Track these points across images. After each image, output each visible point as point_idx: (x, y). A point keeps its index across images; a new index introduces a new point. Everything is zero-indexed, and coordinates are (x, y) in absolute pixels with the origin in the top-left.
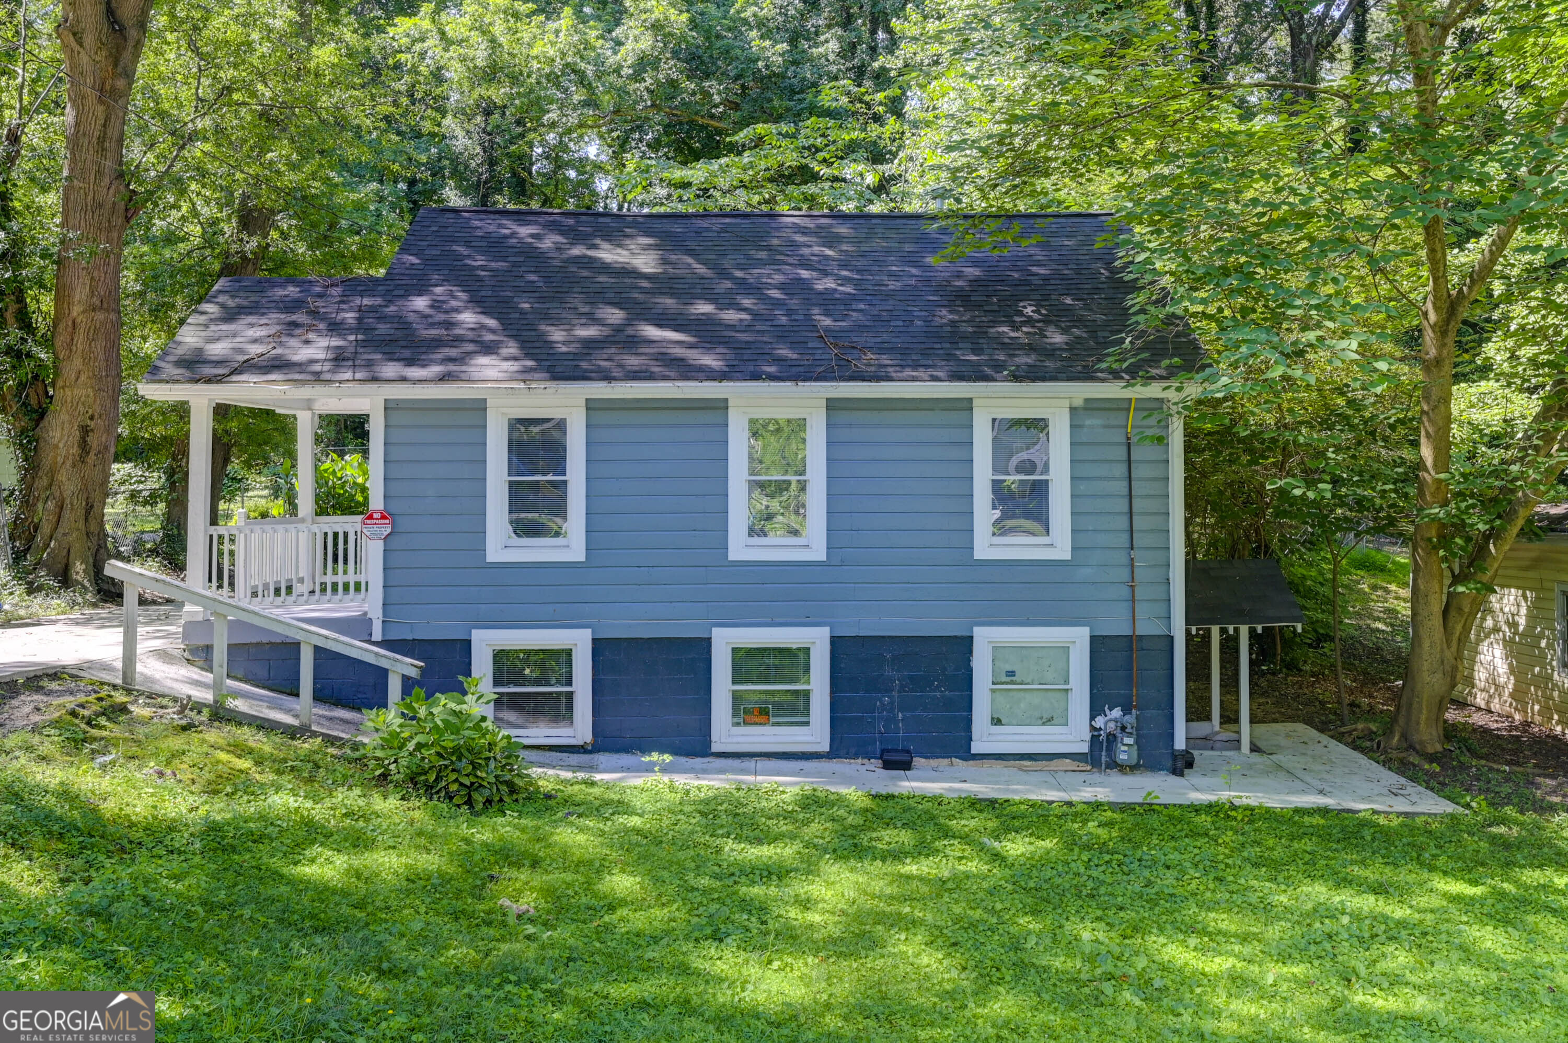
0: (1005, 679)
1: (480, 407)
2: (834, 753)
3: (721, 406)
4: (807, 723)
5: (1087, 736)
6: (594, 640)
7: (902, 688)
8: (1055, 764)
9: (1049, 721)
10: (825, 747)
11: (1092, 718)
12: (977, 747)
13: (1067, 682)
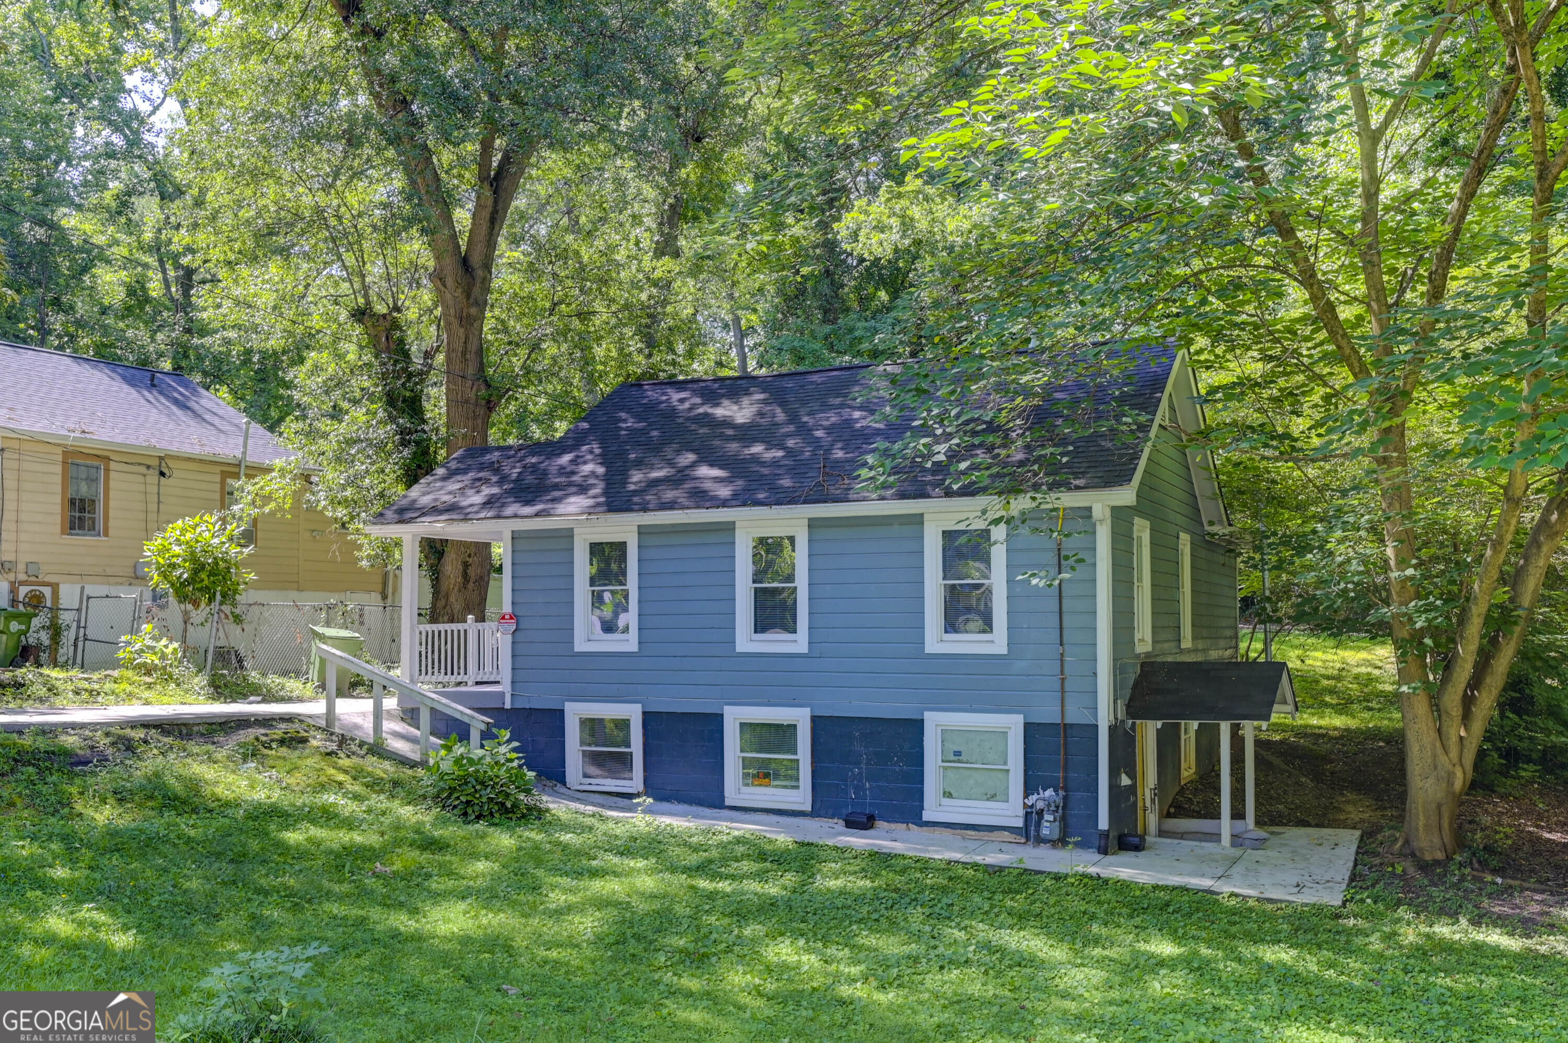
0: (952, 758)
1: (568, 535)
2: (815, 813)
3: (729, 528)
4: (797, 787)
5: (1021, 812)
6: (644, 713)
7: (868, 763)
8: (995, 835)
9: (992, 797)
10: (808, 807)
11: (1026, 796)
12: (927, 816)
13: (1005, 763)
